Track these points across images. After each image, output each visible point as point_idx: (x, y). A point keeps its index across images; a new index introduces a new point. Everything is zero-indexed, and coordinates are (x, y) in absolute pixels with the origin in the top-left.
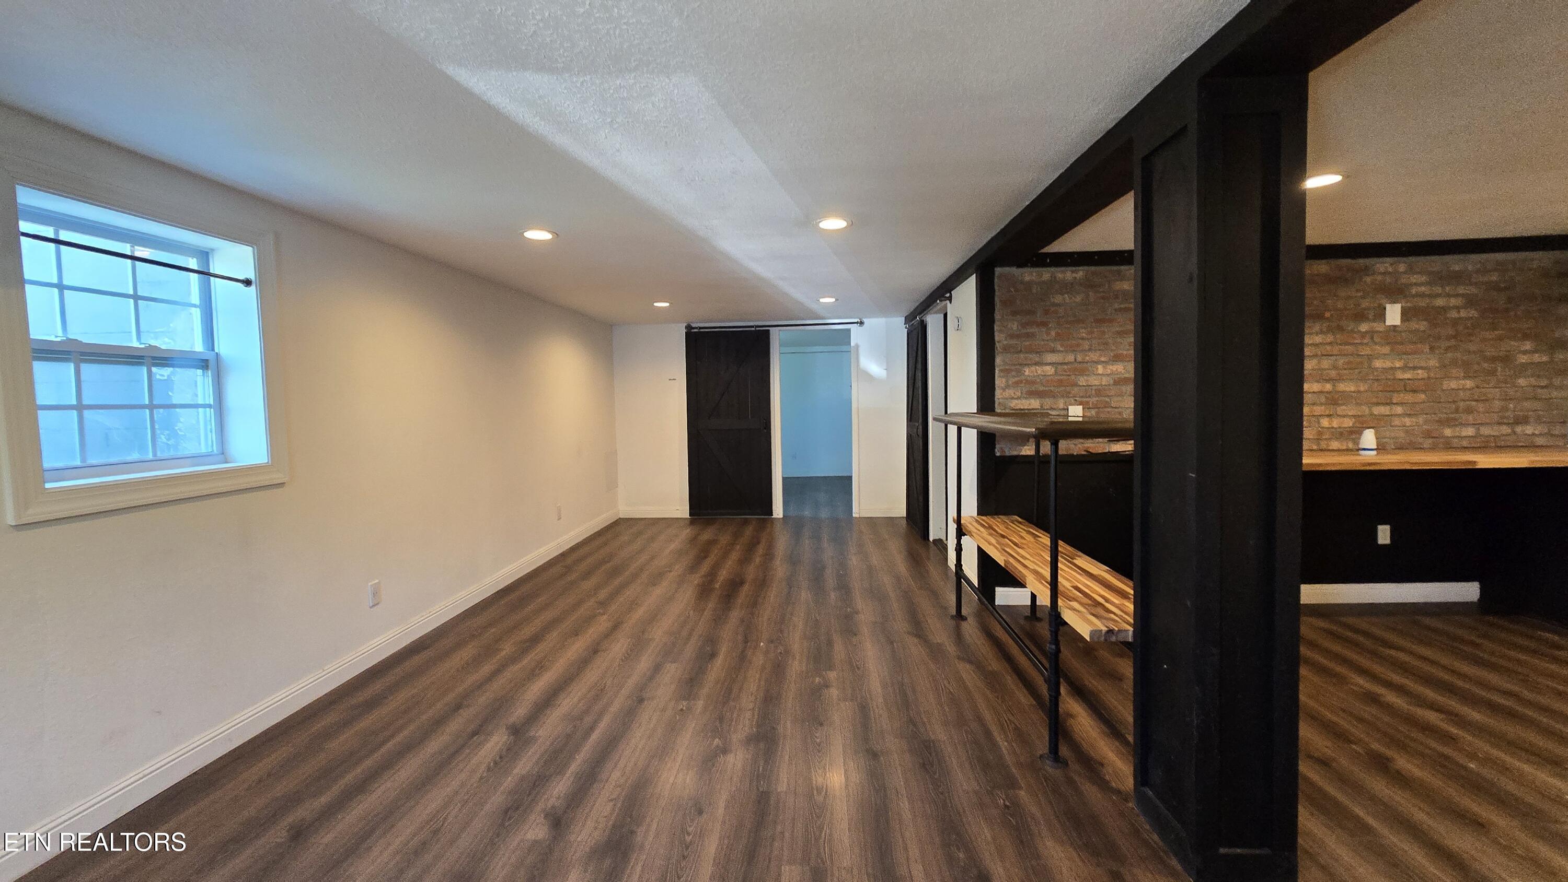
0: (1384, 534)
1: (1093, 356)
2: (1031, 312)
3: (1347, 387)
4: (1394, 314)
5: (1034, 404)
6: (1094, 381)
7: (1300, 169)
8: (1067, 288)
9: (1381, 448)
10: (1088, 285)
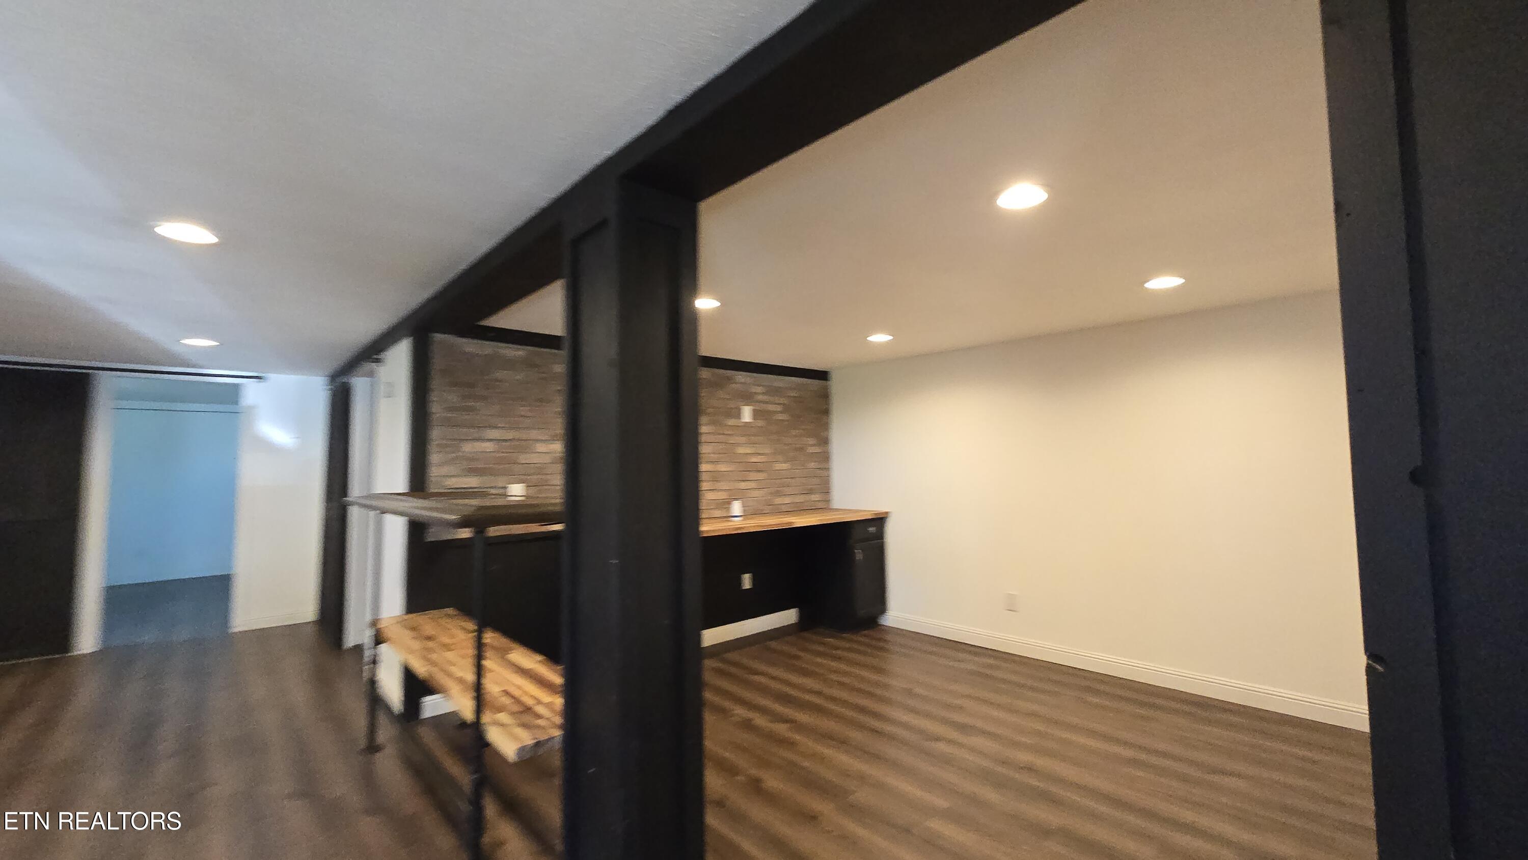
0: (747, 581)
1: (534, 434)
2: (471, 385)
3: (722, 468)
4: (747, 414)
5: (472, 482)
6: (534, 459)
7: (693, 289)
8: (510, 364)
9: (745, 515)
10: (528, 364)
